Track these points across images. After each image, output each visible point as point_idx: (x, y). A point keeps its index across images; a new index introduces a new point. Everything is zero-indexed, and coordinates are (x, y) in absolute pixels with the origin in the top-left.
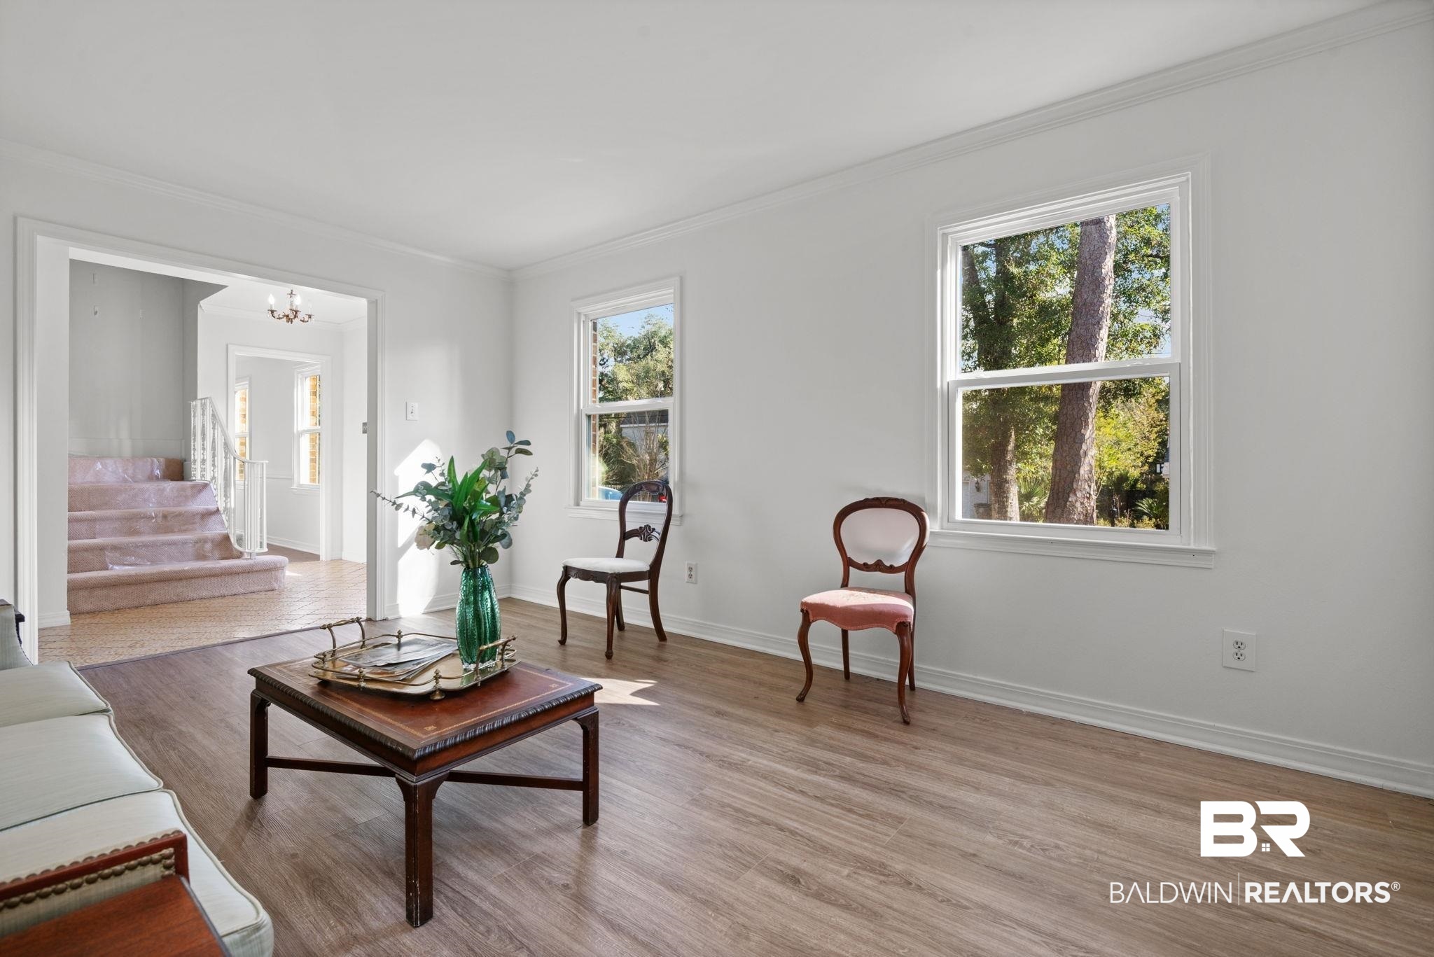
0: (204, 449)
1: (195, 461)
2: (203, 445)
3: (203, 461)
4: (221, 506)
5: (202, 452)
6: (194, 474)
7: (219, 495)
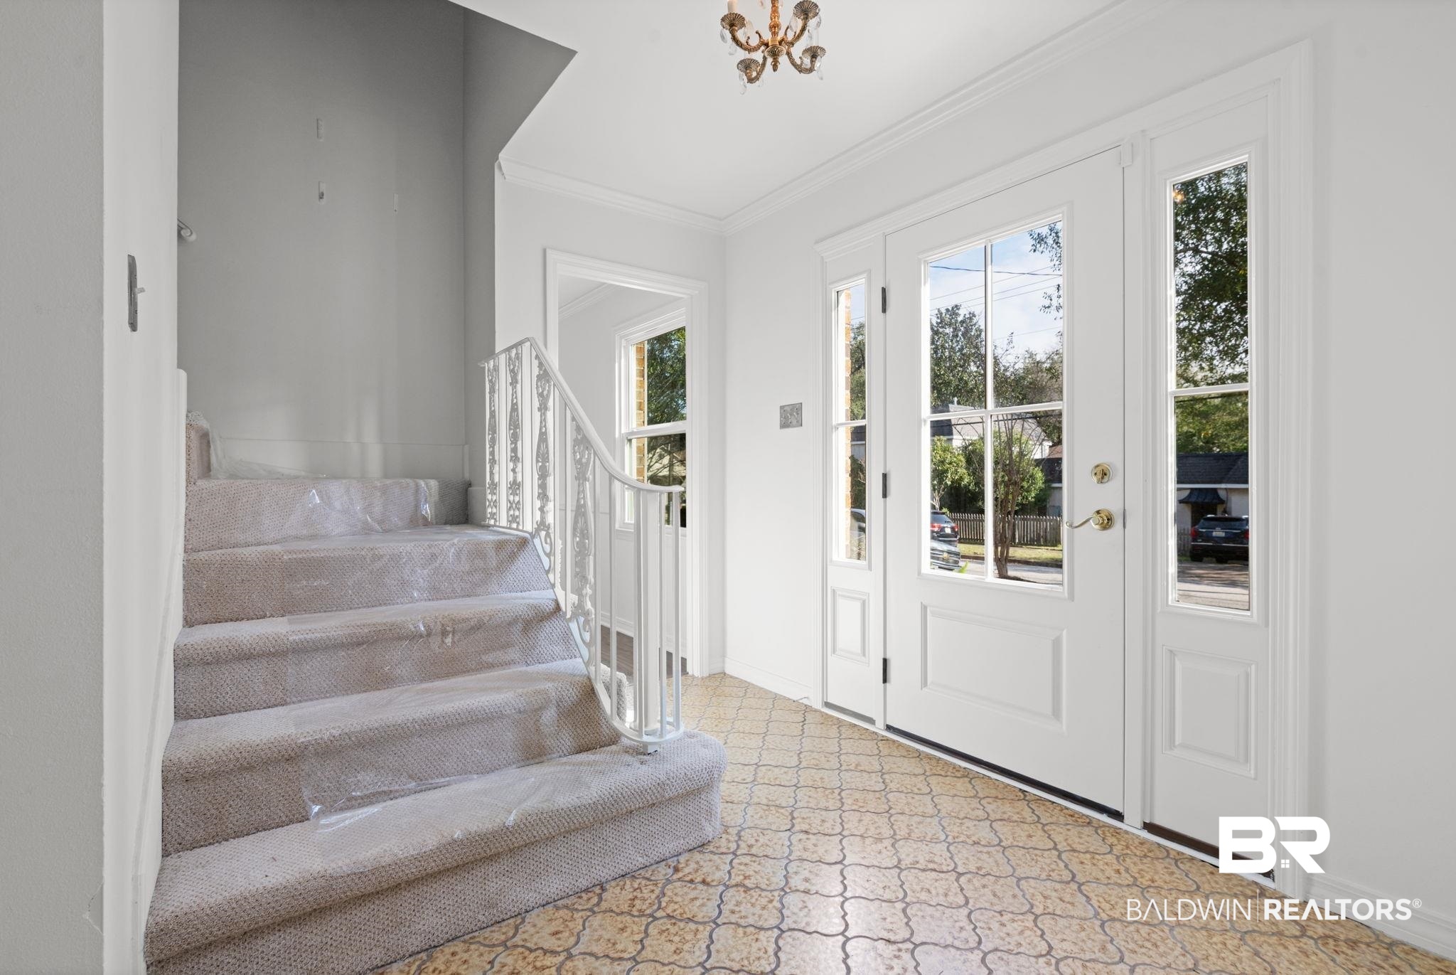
0: (515, 458)
1: (494, 486)
2: (514, 450)
3: (515, 487)
4: (567, 600)
5: (511, 465)
6: (493, 515)
7: (558, 568)
